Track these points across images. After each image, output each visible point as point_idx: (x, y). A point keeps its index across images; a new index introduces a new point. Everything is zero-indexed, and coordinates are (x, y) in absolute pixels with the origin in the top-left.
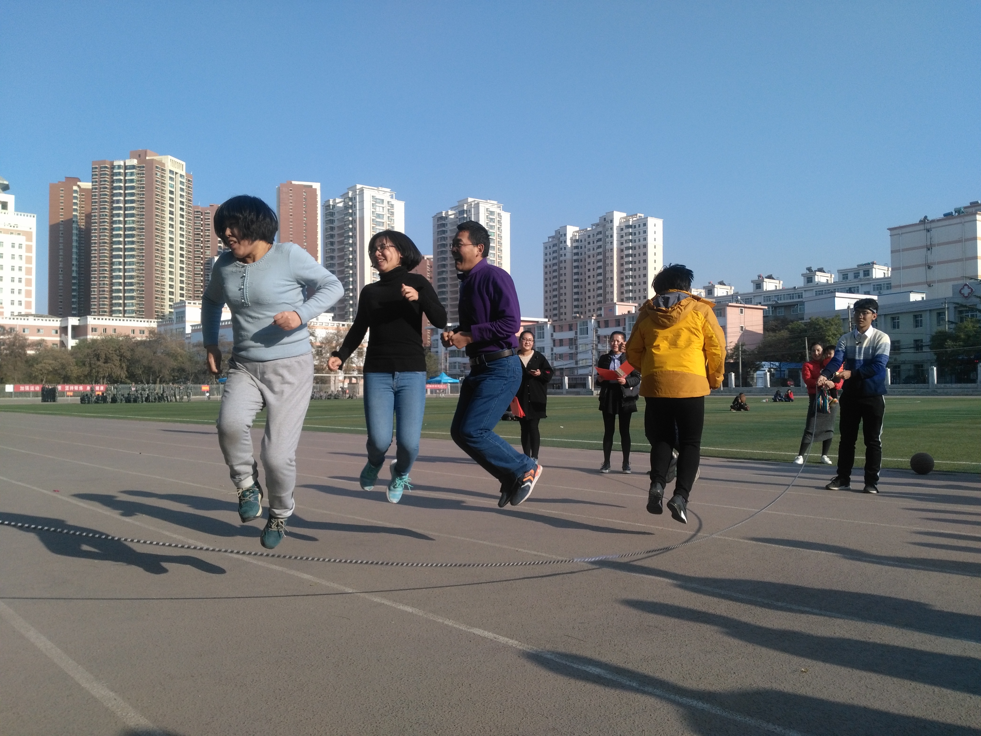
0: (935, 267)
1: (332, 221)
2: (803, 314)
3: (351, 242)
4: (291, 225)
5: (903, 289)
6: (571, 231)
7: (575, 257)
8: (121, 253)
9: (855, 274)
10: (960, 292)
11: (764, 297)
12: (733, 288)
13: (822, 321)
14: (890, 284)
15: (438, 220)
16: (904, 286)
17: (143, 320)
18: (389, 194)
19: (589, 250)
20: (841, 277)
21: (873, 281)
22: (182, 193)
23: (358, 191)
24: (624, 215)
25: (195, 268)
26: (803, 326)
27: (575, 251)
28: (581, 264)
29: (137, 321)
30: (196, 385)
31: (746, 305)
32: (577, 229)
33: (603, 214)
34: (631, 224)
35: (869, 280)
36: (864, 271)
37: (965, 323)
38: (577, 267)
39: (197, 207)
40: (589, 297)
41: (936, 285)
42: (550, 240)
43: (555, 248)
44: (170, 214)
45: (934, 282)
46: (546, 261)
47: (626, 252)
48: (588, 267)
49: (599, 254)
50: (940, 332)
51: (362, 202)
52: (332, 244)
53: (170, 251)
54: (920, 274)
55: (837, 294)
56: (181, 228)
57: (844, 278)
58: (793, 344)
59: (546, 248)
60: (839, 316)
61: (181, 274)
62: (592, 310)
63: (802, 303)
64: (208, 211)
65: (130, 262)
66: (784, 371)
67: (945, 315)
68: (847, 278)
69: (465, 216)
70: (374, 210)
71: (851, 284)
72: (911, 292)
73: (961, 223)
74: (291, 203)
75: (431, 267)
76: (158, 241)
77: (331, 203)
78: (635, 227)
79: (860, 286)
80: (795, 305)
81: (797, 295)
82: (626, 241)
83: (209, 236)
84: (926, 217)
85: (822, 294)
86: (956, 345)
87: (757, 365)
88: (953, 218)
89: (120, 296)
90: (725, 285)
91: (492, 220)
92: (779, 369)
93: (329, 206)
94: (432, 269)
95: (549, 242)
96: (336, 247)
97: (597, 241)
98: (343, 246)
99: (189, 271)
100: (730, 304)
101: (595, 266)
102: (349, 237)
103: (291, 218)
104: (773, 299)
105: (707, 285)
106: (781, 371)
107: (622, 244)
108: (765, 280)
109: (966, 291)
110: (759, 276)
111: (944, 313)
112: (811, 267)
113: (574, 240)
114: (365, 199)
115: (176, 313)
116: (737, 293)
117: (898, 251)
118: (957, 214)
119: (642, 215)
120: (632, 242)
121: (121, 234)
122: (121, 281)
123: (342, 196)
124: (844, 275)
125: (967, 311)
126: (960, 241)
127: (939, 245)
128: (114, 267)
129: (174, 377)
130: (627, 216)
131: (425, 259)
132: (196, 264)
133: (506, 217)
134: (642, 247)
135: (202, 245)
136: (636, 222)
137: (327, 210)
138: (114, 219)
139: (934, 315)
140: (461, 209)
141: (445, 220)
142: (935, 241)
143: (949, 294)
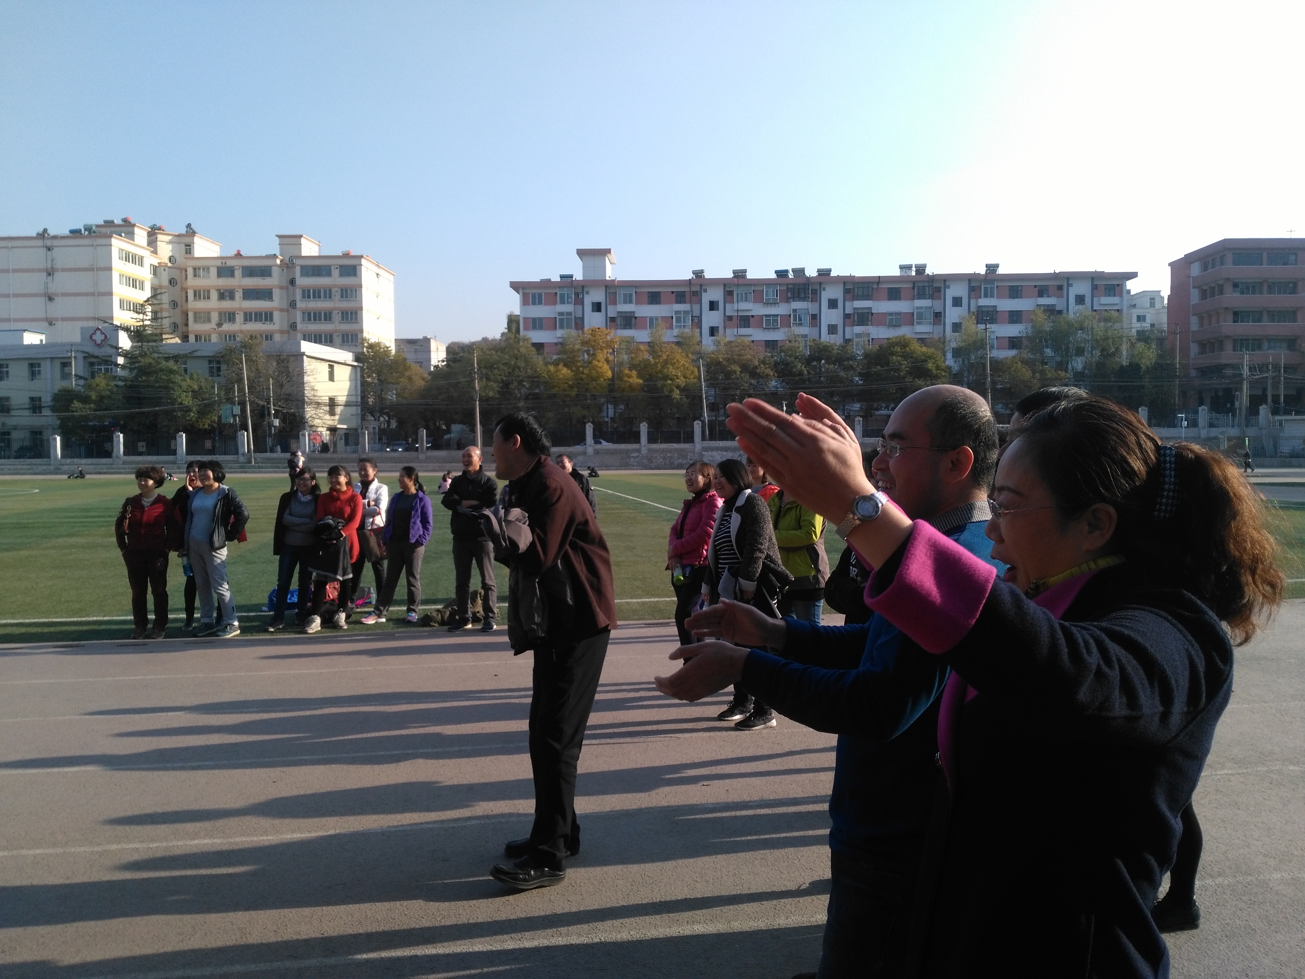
0: (58, 300)
5: (14, 326)
10: (91, 337)
16: (16, 321)
37: (97, 380)
41: (59, 324)
45: (57, 319)
50: (65, 389)
54: (38, 307)
67: (71, 366)
72: (24, 331)
73: (92, 245)
84: (45, 231)
86: (85, 409)
88: (82, 238)
109: (99, 337)
111: (70, 364)
117: (9, 272)
118: (87, 233)
125: (99, 364)
126: (91, 269)
127: (63, 270)
139: (57, 364)
142: (58, 265)
143: (76, 338)
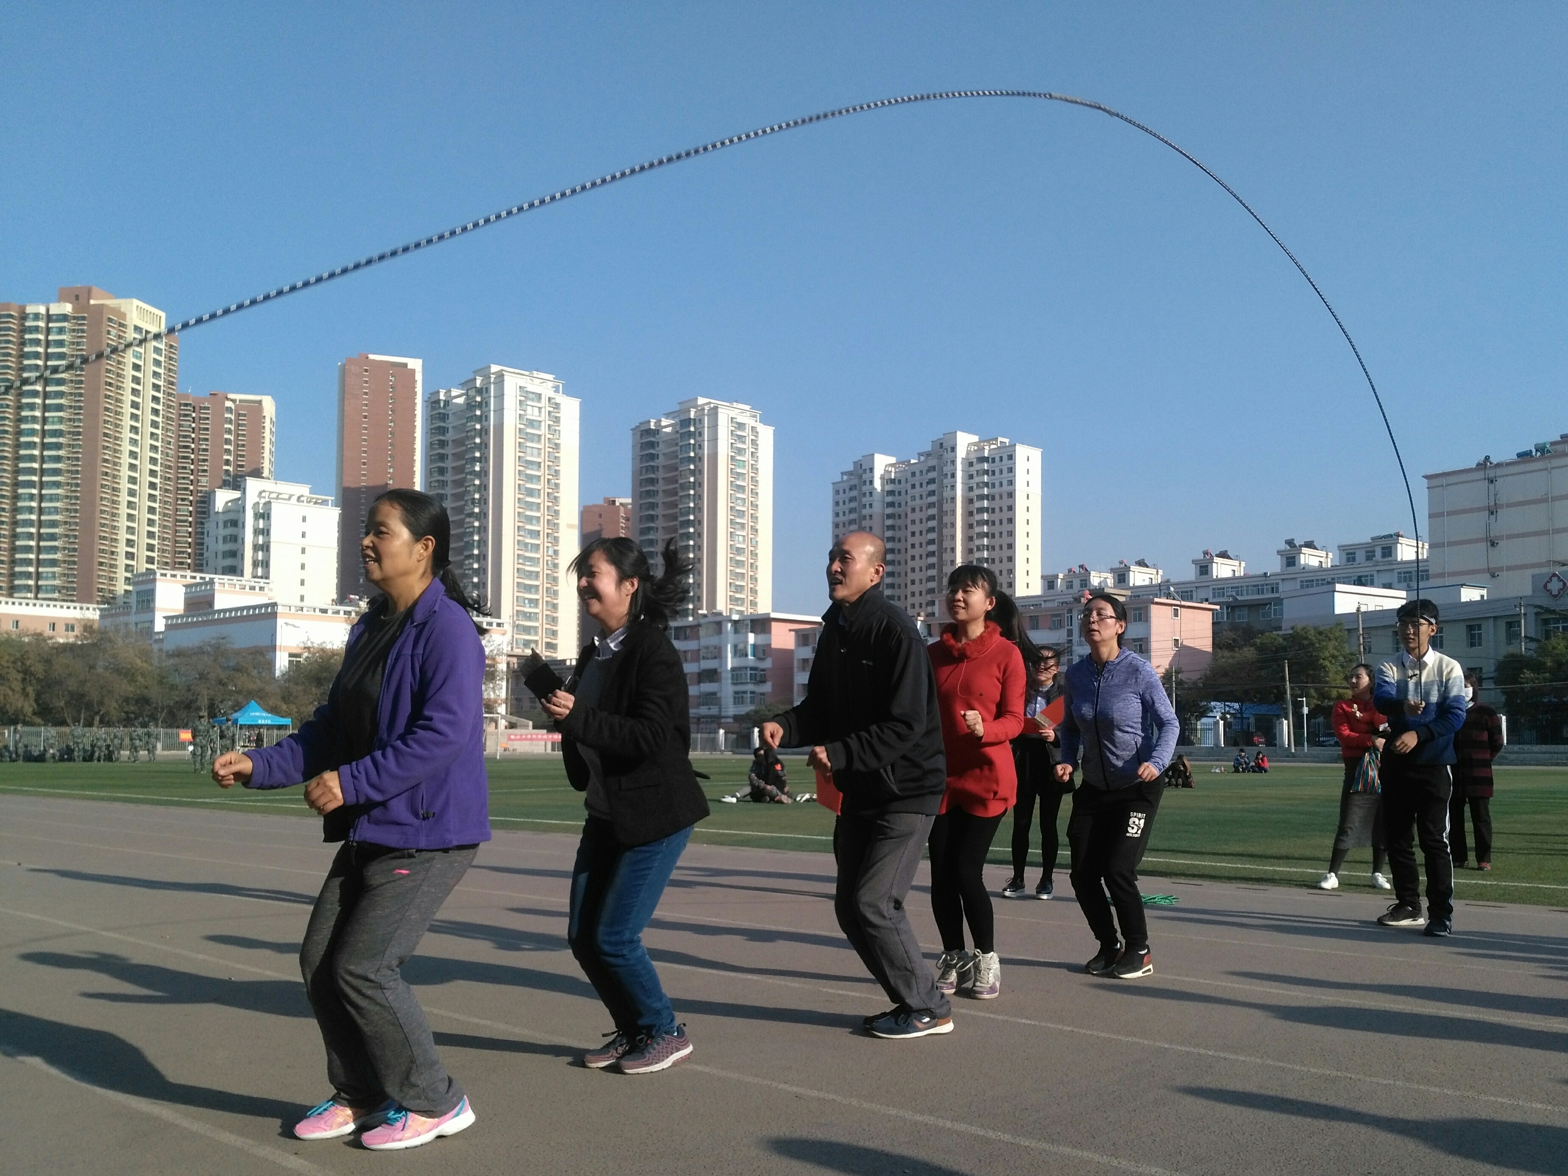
0: (1502, 543)
1: (443, 431)
2: (1280, 620)
3: (477, 468)
4: (364, 434)
5: (1448, 581)
6: (882, 463)
7: (889, 511)
8: (35, 478)
9: (1367, 552)
10: (1545, 586)
11: (1214, 589)
12: (1161, 572)
13: (1312, 632)
14: (1428, 571)
15: (641, 435)
16: (1451, 574)
17: (72, 605)
18: (551, 384)
19: (913, 498)
20: (1345, 557)
21: (1399, 566)
22: (157, 370)
23: (493, 376)
24: (975, 439)
25: (177, 510)
26: (1281, 640)
27: (889, 499)
28: (898, 522)
29: (62, 607)
30: (169, 731)
31: (1183, 603)
32: (893, 460)
33: (938, 436)
34: (986, 455)
35: (1390, 563)
36: (1383, 548)
37: (1553, 641)
38: (892, 528)
39: (187, 396)
40: (913, 582)
41: (1504, 575)
42: (845, 478)
43: (854, 493)
44: (132, 407)
45: (1501, 569)
46: (837, 515)
47: (977, 504)
48: (911, 528)
49: (931, 505)
50: (1512, 655)
51: (500, 396)
52: (442, 471)
53: (130, 477)
54: (1476, 556)
55: (1339, 587)
56: (152, 434)
57: (1348, 560)
58: (1263, 673)
59: (837, 492)
60: (1341, 624)
61: (149, 519)
62: (917, 606)
63: (1279, 601)
64: (206, 405)
65: (52, 495)
66: (1248, 718)
67: (1520, 626)
68: (1354, 559)
69: (692, 429)
70: (522, 413)
71: (1363, 569)
72: (1462, 585)
73: (1546, 469)
74: (366, 394)
75: (627, 519)
76: (107, 457)
77: (442, 397)
78: (994, 460)
79: (1375, 573)
80: (1266, 605)
81: (1269, 587)
82: (978, 484)
83: (206, 450)
84: (1487, 458)
85: (1312, 586)
86: (1538, 679)
87: (1201, 707)
88: (1533, 461)
89: (31, 560)
90: (1147, 567)
91: (741, 438)
92: (1239, 715)
93: (439, 401)
94: (629, 523)
95: (842, 481)
96: (449, 477)
97: (928, 483)
98: (464, 475)
99: (165, 515)
100: (1156, 600)
101: (924, 527)
102: (474, 460)
103: (365, 423)
104: (1229, 594)
105: (1117, 565)
106: (1242, 718)
107: (971, 489)
108: (1216, 559)
109: (1555, 586)
110: (1206, 553)
111: (1520, 622)
112: (1293, 540)
113: (887, 480)
114: (506, 392)
115: (138, 593)
116: (1168, 581)
117: (1441, 515)
118: (1539, 454)
119: (1007, 441)
120: (988, 487)
121: (35, 443)
122: (33, 530)
123: (462, 385)
124: (1349, 554)
125: (1557, 621)
126: (1544, 500)
127: (1509, 505)
128: (20, 504)
129: (127, 713)
130: (980, 442)
131: (617, 504)
132: (179, 502)
133: (766, 435)
134: (1005, 496)
135: (192, 467)
136: (996, 452)
137: (433, 409)
138: (24, 414)
139: (1502, 625)
140: (683, 417)
141: (654, 436)
142: (1503, 499)
143: (1527, 590)
